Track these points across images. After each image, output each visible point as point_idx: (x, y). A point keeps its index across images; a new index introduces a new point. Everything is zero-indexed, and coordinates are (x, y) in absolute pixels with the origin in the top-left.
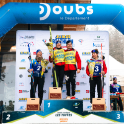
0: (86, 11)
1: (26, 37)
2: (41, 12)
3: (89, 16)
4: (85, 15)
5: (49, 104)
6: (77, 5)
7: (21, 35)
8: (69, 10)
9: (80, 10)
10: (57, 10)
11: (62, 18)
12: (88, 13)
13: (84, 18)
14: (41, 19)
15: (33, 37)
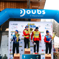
0: (42, 13)
1: (14, 24)
2: (21, 13)
3: (43, 15)
4: (41, 14)
5: (25, 56)
6: (38, 10)
7: (11, 23)
8: (34, 12)
9: (39, 12)
11: (31, 16)
12: (43, 14)
13: (41, 16)
14: (21, 16)
15: (17, 24)
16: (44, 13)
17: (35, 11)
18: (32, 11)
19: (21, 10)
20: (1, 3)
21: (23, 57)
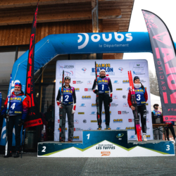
0: (125, 38)
3: (129, 42)
4: (124, 42)
5: (89, 135)
7: (60, 65)
9: (119, 37)
10: (96, 38)
11: (101, 46)
12: (128, 40)
13: (124, 45)
14: (80, 47)
16: (130, 38)
17: (110, 35)
18: (104, 35)
19: (79, 36)
20: (43, 29)
21: (85, 136)
